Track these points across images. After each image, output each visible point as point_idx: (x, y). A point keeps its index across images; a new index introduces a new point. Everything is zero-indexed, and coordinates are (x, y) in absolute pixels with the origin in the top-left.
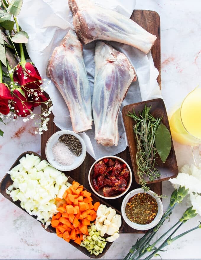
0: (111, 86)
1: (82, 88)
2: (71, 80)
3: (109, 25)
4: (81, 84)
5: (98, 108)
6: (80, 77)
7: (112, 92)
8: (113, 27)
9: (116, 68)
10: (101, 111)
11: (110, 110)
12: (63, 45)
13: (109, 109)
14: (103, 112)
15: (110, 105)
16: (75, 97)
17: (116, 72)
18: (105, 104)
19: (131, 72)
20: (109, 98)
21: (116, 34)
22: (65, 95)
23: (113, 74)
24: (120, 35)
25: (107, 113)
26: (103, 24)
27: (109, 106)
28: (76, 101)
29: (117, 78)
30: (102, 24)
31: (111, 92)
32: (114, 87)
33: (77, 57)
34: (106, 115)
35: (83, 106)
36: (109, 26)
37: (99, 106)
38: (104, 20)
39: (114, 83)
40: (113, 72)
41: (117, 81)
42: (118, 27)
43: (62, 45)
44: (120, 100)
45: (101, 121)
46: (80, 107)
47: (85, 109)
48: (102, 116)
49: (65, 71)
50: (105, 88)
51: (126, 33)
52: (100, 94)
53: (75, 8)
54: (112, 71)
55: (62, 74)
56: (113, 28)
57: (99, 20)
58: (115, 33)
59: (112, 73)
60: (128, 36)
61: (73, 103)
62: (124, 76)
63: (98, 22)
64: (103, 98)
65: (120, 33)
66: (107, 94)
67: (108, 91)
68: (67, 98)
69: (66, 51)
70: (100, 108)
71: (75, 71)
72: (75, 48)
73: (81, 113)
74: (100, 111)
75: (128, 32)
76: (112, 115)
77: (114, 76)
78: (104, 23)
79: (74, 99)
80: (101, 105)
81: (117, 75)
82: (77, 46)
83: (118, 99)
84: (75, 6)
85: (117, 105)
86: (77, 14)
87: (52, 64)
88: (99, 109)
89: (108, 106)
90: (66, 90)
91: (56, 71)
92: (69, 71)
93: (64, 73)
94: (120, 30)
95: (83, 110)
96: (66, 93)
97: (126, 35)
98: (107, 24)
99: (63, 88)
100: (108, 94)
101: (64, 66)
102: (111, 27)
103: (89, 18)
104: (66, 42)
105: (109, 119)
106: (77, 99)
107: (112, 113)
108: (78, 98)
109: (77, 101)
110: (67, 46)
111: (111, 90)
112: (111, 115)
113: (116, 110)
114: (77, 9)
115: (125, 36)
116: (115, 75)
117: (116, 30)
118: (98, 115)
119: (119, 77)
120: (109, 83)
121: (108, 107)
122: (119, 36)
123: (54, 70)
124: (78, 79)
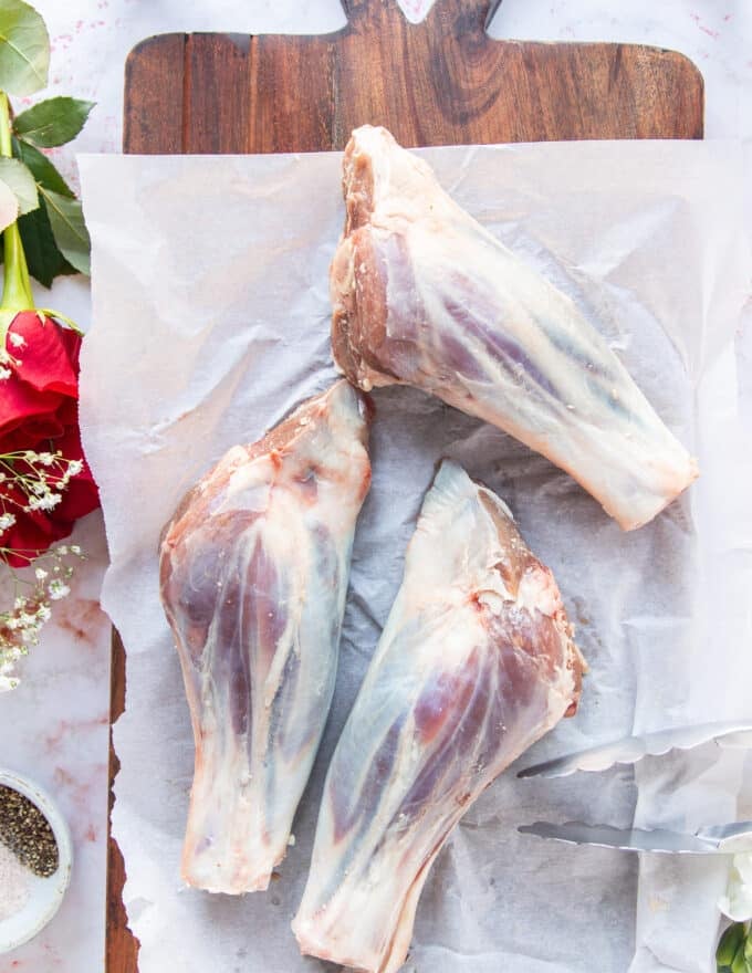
0: (442, 730)
1: (290, 694)
2: (246, 647)
3: (495, 345)
4: (288, 672)
5: (347, 803)
6: (292, 641)
7: (438, 757)
8: (510, 360)
9: (491, 650)
10: (359, 824)
11: (403, 833)
12: (274, 457)
13: (397, 827)
14: (363, 830)
15: (405, 812)
16: (242, 723)
17: (487, 673)
18: (382, 801)
19: (561, 690)
20: (411, 780)
21: (511, 398)
22: (199, 695)
23: (465, 671)
24: (530, 408)
25: (383, 841)
26: (465, 335)
27: (402, 815)
28: (238, 741)
29: (481, 702)
30: (459, 333)
31: (433, 758)
32: (453, 737)
33: (320, 533)
34: (377, 849)
35: (262, 773)
36: (492, 351)
37: (355, 798)
38: (476, 315)
39: (460, 724)
40: (472, 660)
41: (476, 716)
42: (530, 366)
43: (267, 457)
44: (466, 798)
45: (345, 862)
46: (245, 775)
47: (270, 787)
48: (355, 848)
49: (233, 594)
50: (410, 725)
51: (563, 411)
52: (378, 742)
53: (359, 203)
54: (467, 656)
55: (212, 600)
56: (507, 367)
57: (450, 307)
58: (507, 394)
59: (462, 666)
60: (569, 424)
61: (224, 743)
62: (518, 703)
63: (442, 319)
64: (384, 767)
65: (534, 401)
66: (410, 758)
67: (419, 744)
68: (202, 708)
69: (278, 493)
70: (359, 807)
71: (281, 602)
72: (324, 485)
73: (243, 801)
74: (352, 822)
75: (570, 407)
76: (406, 856)
77: (470, 685)
78: (472, 328)
79: (230, 732)
80: (365, 793)
81: (486, 683)
82: (340, 478)
83: (457, 793)
84: (361, 196)
85: (442, 819)
86: (356, 242)
87: (182, 538)
88: (351, 809)
89: (397, 813)
90: (205, 677)
91: (187, 578)
92: (248, 598)
93: (221, 599)
94: (539, 388)
95: (257, 791)
96: (205, 688)
97: (558, 415)
98: (484, 341)
99: (197, 663)
100: (411, 761)
101: (233, 566)
102: (500, 359)
103: (408, 284)
104: (291, 443)
105: (383, 868)
106: (245, 735)
107: (407, 846)
108: (250, 734)
109: (245, 744)
110: (291, 468)
111: (434, 744)
112: (399, 855)
113: (432, 836)
114: (364, 210)
115: (549, 419)
116: (478, 683)
117: (519, 381)
118: (340, 832)
119: (491, 702)
120: (436, 708)
121: (395, 819)
122: (521, 412)
123: (179, 570)
124: (283, 645)
